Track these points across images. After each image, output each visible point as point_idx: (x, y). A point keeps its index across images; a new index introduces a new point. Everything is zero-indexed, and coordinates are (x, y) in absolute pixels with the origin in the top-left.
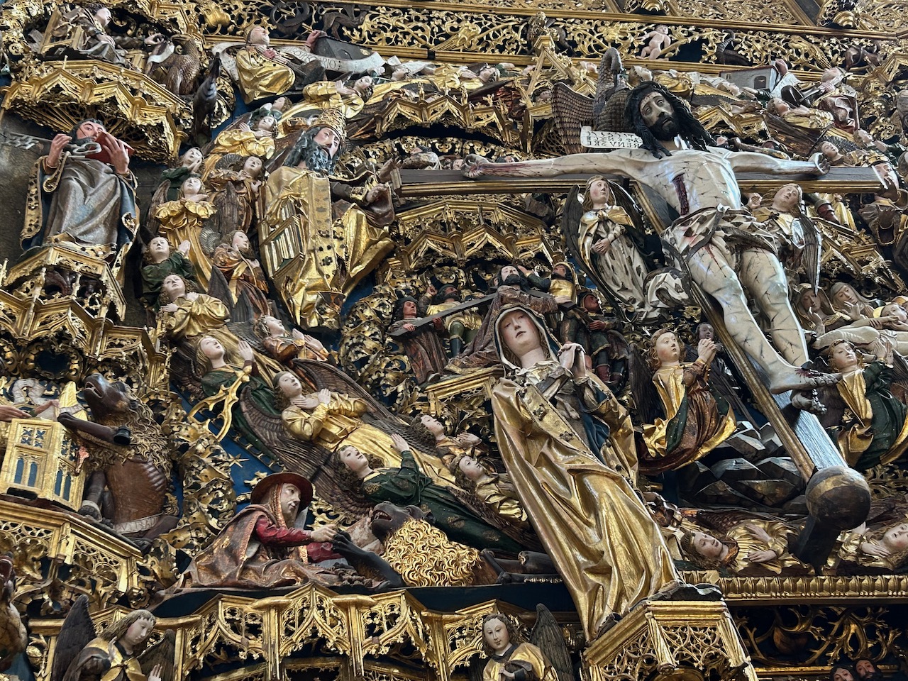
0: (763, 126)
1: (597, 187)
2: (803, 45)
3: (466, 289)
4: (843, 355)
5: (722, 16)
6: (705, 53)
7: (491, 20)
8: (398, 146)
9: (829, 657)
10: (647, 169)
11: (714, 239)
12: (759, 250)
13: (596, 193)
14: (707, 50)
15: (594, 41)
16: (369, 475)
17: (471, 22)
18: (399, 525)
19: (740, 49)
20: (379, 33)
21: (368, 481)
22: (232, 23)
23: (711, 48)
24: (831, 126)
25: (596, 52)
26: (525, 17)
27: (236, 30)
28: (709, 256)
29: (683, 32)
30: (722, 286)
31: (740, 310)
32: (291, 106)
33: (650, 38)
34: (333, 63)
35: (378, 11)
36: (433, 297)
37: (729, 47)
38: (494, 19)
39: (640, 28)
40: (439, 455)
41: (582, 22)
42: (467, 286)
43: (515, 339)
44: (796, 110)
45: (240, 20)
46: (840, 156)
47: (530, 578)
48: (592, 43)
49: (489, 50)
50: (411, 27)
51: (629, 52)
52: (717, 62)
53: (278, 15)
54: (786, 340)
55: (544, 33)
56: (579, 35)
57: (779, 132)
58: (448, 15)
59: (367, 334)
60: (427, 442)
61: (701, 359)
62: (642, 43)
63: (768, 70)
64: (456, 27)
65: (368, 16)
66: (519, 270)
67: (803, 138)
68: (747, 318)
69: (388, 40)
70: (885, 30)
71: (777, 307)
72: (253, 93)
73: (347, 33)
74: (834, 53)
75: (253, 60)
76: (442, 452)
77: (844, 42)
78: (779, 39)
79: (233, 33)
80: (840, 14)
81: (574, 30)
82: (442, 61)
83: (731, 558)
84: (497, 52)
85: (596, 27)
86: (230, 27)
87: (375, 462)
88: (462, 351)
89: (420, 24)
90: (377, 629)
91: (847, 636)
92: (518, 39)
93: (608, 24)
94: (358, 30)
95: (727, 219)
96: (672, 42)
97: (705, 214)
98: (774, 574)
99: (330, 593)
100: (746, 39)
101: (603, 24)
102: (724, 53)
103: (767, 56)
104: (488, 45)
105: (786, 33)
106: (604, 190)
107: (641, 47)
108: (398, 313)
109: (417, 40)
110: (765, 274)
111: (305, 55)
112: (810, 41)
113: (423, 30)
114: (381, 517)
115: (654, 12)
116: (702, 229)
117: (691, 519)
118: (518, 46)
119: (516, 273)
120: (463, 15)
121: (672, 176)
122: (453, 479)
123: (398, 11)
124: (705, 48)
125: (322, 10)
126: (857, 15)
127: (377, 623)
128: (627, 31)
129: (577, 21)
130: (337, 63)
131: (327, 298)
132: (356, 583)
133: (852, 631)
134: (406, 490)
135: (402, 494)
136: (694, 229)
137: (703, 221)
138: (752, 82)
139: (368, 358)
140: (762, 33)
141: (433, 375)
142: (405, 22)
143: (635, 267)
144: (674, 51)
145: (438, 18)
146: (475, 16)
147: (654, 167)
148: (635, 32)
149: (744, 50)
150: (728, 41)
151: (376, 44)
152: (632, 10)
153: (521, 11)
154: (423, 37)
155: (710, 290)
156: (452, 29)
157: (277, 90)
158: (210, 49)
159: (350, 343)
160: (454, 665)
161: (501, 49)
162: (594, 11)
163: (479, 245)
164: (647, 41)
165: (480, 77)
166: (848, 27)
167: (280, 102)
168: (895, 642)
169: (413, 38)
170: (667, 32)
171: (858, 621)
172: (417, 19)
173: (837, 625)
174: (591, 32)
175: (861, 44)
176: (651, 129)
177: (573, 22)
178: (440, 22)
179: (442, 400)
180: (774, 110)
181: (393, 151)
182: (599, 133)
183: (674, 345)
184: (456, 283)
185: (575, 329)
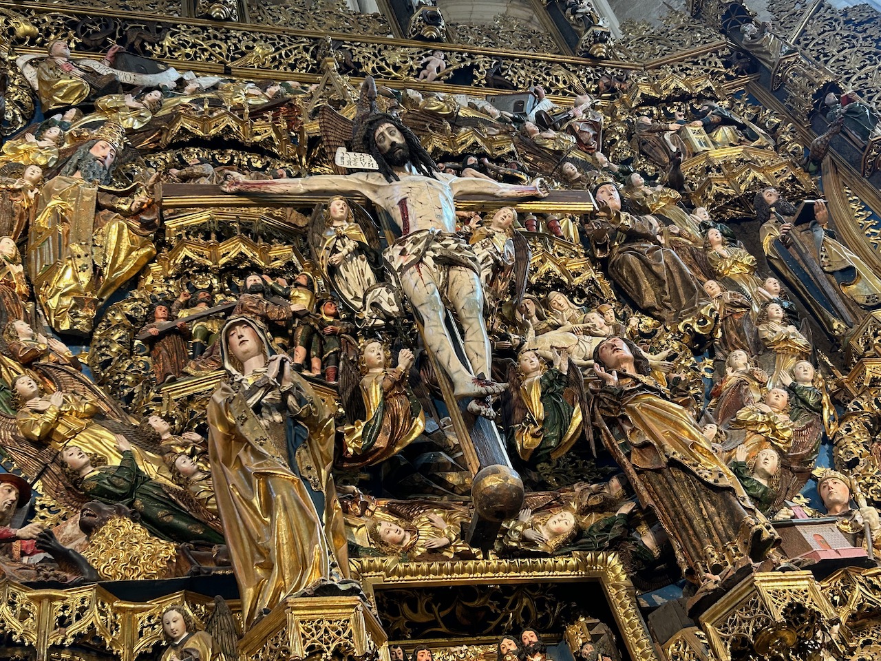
0: (512, 148)
1: (337, 206)
2: (561, 73)
3: (221, 293)
4: (528, 362)
5: (493, 44)
6: (476, 77)
7: (283, 41)
8: (179, 156)
9: (504, 627)
10: (380, 191)
11: (424, 259)
12: (463, 269)
13: (335, 211)
14: (478, 74)
15: (377, 63)
16: (89, 473)
17: (266, 41)
18: (103, 522)
19: (507, 74)
20: (179, 49)
21: (88, 479)
22: (39, 36)
23: (481, 73)
24: (573, 148)
25: (379, 73)
26: (315, 39)
27: (43, 42)
28: (417, 274)
29: (457, 57)
30: (425, 302)
31: (436, 324)
32: (82, 117)
33: (428, 63)
34: (128, 76)
35: (179, 29)
36: (187, 301)
37: (498, 73)
38: (286, 39)
39: (419, 53)
40: (161, 453)
41: (367, 46)
42: (222, 291)
43: (238, 347)
44: (544, 134)
45: (48, 34)
46: (578, 175)
47: (217, 570)
48: (375, 65)
49: (282, 67)
50: (209, 44)
51: (408, 74)
52: (486, 85)
53: (83, 30)
54: (474, 351)
55: (330, 55)
56: (364, 57)
57: (527, 152)
58: (244, 34)
59: (115, 338)
60: (151, 441)
61: (402, 366)
62: (420, 67)
63: (526, 96)
64: (251, 46)
65: (169, 33)
66: (263, 279)
67: (549, 158)
68: (441, 331)
69: (188, 55)
70: (635, 61)
71: (470, 321)
72: (48, 103)
73: (149, 48)
74: (589, 80)
75: (52, 72)
76: (164, 451)
77: (597, 71)
78: (541, 67)
79: (41, 45)
80: (595, 46)
81: (359, 52)
82: (238, 76)
83: (411, 544)
84: (289, 70)
85: (380, 51)
86: (39, 39)
87: (97, 461)
88: (202, 354)
89: (218, 42)
90: (67, 620)
91: (519, 609)
92: (309, 58)
93: (390, 48)
94: (159, 45)
95: (437, 241)
96: (447, 67)
97: (418, 236)
98: (447, 559)
99: (25, 588)
100: (513, 66)
101: (386, 48)
102: (492, 78)
103: (530, 82)
104: (280, 63)
105: (548, 62)
106: (342, 209)
107: (419, 70)
108: (150, 317)
109: (214, 56)
110: (466, 290)
111: (103, 69)
112: (569, 70)
113: (220, 47)
114: (88, 515)
115: (431, 39)
116: (415, 250)
117: (383, 510)
118: (308, 65)
119: (260, 282)
120: (258, 35)
121: (397, 200)
122: (170, 476)
123: (197, 29)
124: (475, 73)
125: (126, 26)
126: (609, 47)
127: (67, 615)
128: (408, 56)
129: (363, 45)
130: (133, 77)
131: (80, 303)
132: (51, 579)
133: (524, 604)
134: (121, 488)
135: (118, 491)
136: (408, 249)
137: (415, 242)
138: (512, 106)
139: (111, 360)
140: (526, 61)
141: (169, 377)
142: (203, 40)
143: (366, 278)
144: (448, 75)
145: (235, 37)
146: (270, 36)
147: (385, 189)
148: (414, 56)
149: (510, 76)
150: (497, 67)
151: (176, 58)
152: (413, 36)
153: (312, 33)
154: (220, 54)
155: (416, 304)
156: (247, 47)
157: (72, 101)
158: (15, 60)
159: (98, 346)
160: (139, 652)
161: (293, 67)
162: (379, 36)
163: (233, 254)
164: (425, 65)
165: (266, 94)
166: (601, 58)
167: (71, 113)
168: (560, 614)
169: (211, 55)
170: (443, 56)
171: (530, 595)
172: (215, 37)
173: (511, 599)
174: (375, 55)
175: (613, 73)
176: (384, 156)
177: (359, 45)
178: (235, 41)
179: (176, 400)
180: (526, 133)
181: (174, 161)
182: (352, 154)
183: (379, 354)
184: (211, 288)
185: (308, 334)
